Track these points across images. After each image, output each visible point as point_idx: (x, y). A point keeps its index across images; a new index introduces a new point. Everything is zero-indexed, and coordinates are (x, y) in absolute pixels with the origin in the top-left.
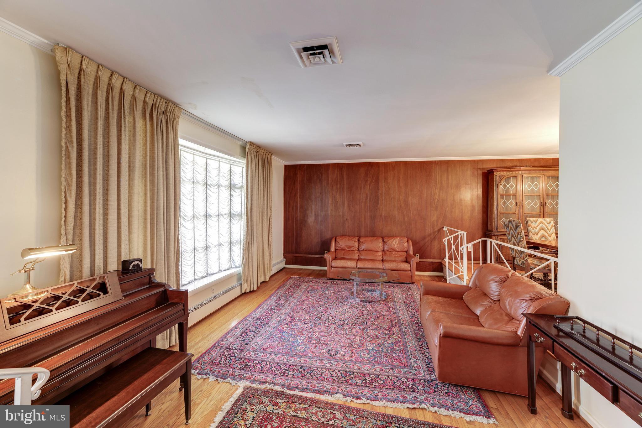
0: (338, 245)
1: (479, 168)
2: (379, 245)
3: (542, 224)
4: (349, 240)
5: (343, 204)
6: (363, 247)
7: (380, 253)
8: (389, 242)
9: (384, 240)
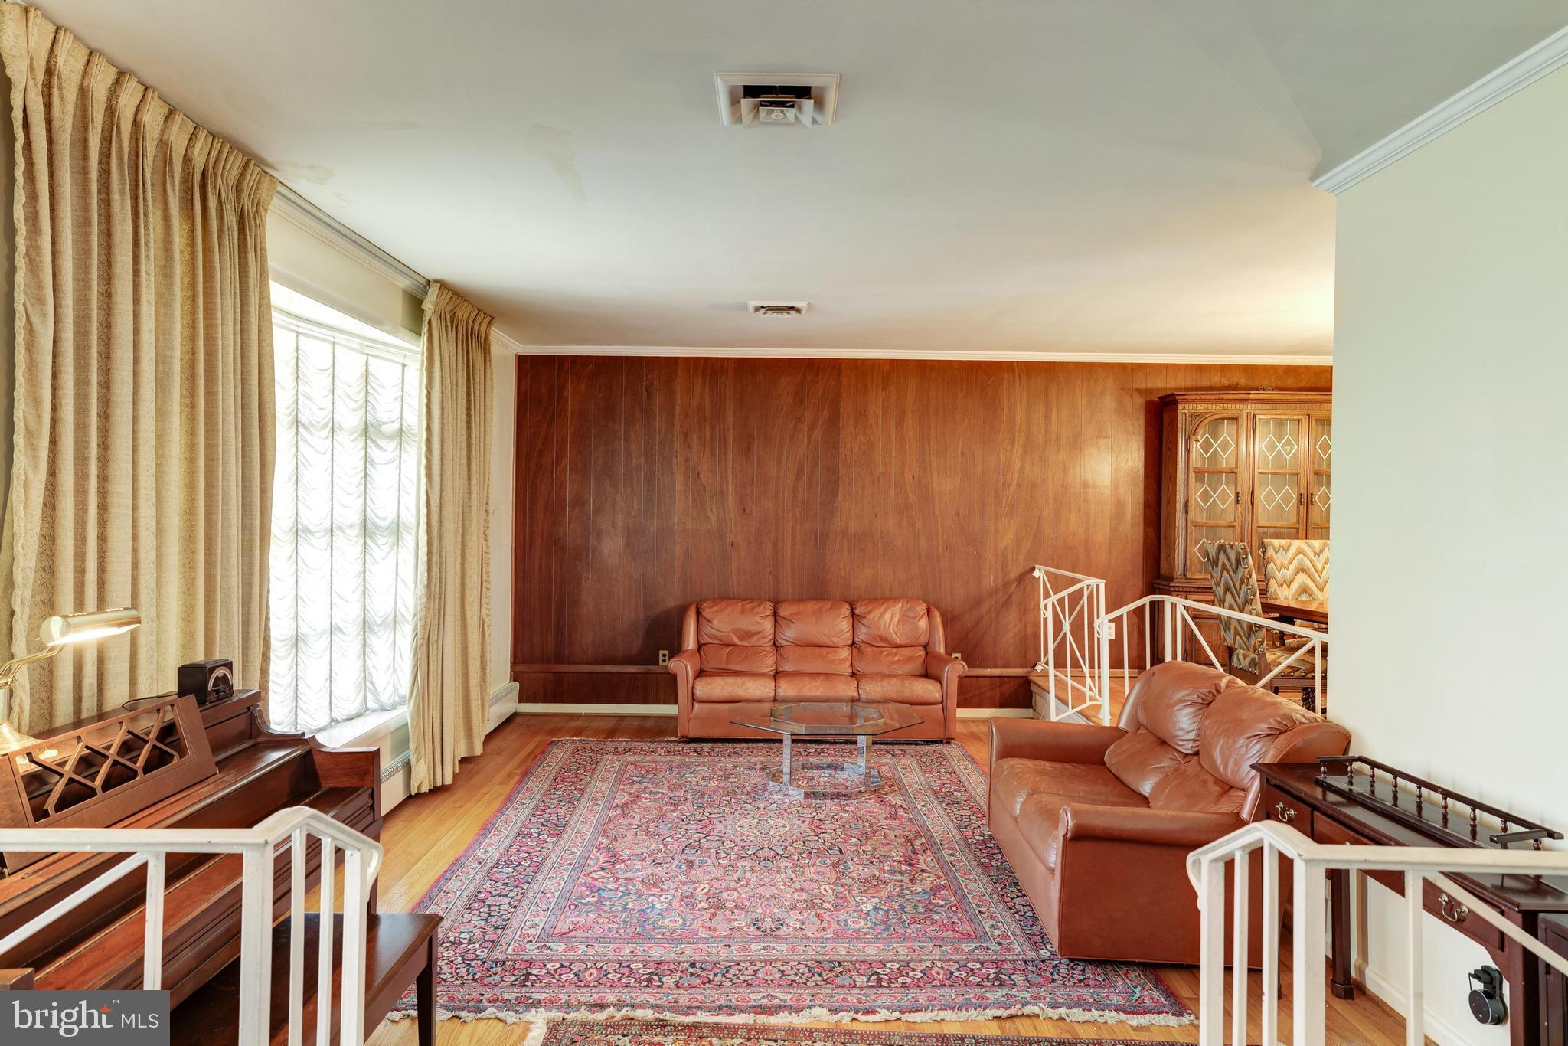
0: (707, 629)
1: (1138, 390)
2: (838, 627)
3: (1301, 556)
4: (743, 612)
5: (723, 494)
6: (789, 634)
7: (845, 653)
8: (871, 616)
9: (857, 612)
